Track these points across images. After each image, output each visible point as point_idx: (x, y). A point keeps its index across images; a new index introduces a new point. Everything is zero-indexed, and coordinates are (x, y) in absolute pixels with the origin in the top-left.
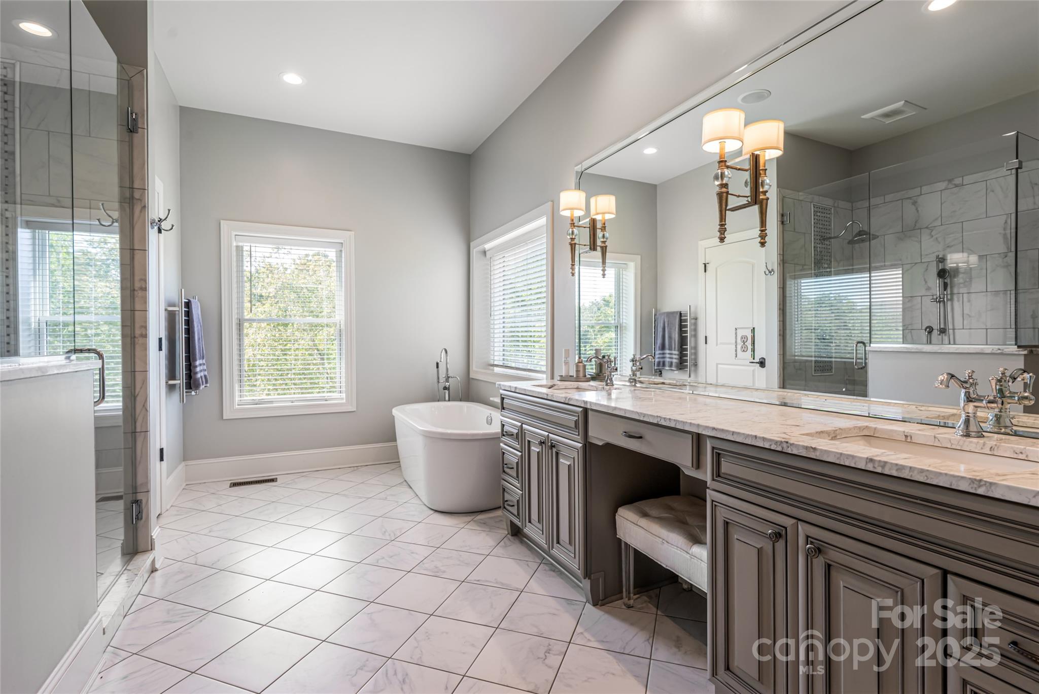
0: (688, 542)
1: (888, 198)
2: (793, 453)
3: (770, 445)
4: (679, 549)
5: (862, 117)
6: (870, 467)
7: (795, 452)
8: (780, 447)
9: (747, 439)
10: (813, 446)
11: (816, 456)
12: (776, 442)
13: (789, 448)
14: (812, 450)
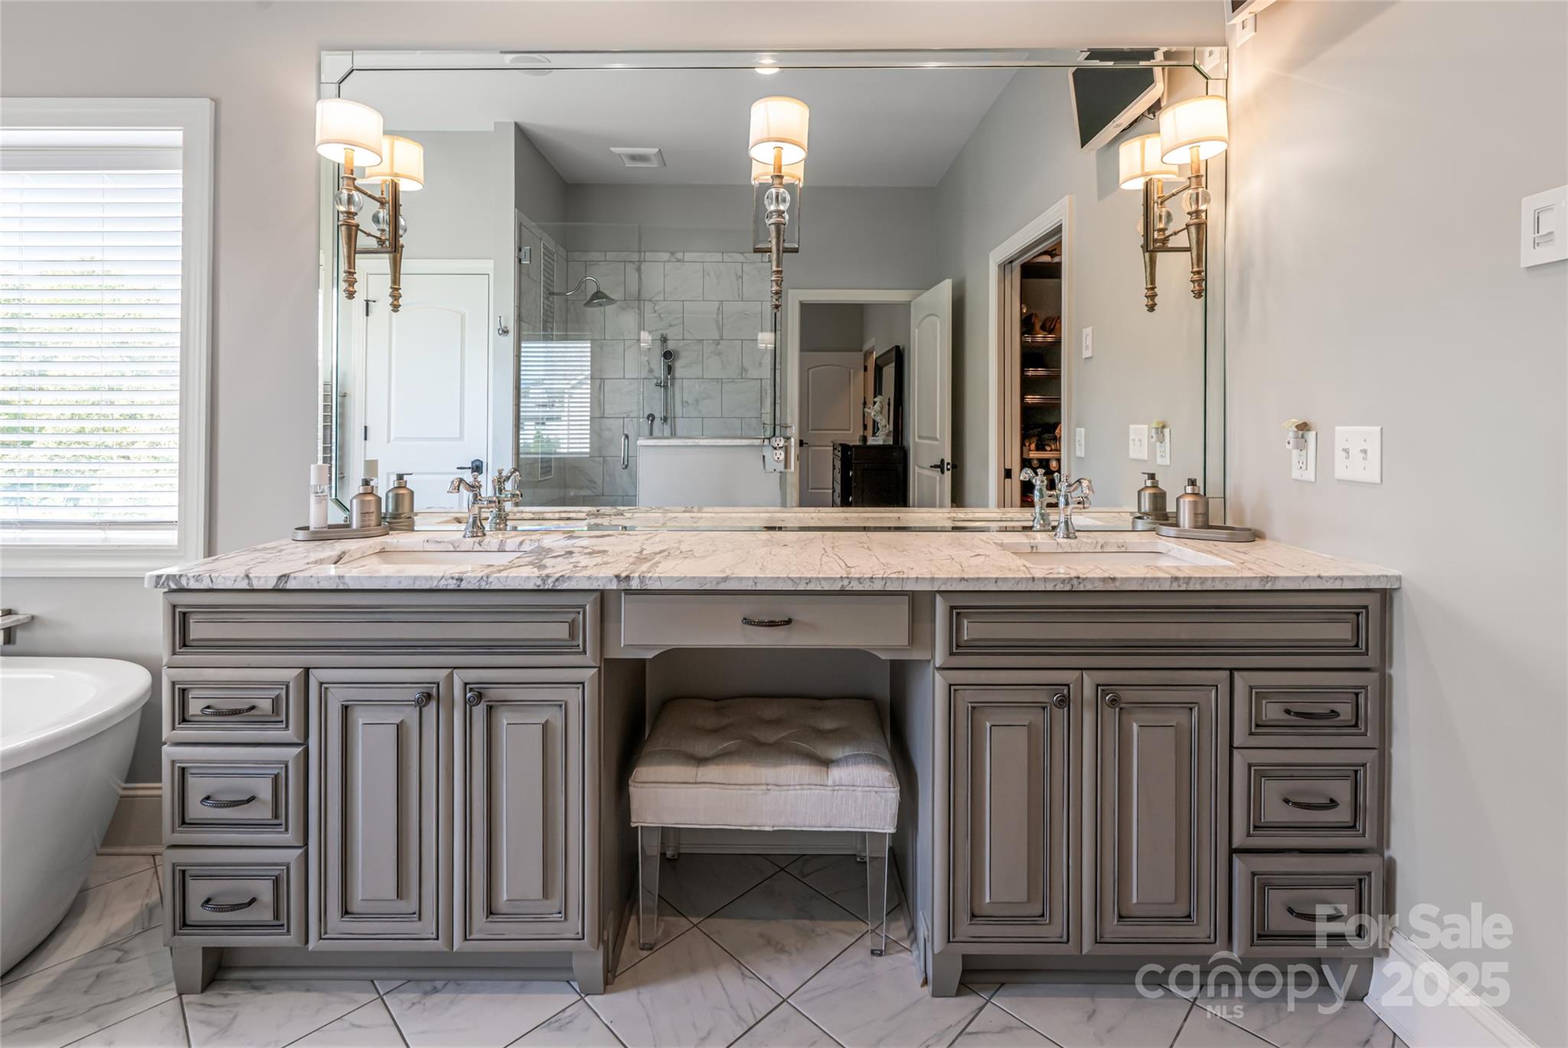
0: (818, 768)
1: (610, 255)
2: (1086, 589)
3: (1055, 586)
4: (805, 787)
5: (612, 149)
6: (1175, 587)
7: (1089, 587)
8: (1069, 585)
9: (1020, 585)
10: (1112, 576)
11: (1116, 587)
12: (1063, 581)
13: (1082, 585)
14: (1110, 581)
